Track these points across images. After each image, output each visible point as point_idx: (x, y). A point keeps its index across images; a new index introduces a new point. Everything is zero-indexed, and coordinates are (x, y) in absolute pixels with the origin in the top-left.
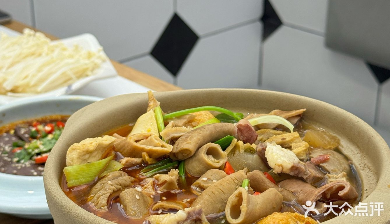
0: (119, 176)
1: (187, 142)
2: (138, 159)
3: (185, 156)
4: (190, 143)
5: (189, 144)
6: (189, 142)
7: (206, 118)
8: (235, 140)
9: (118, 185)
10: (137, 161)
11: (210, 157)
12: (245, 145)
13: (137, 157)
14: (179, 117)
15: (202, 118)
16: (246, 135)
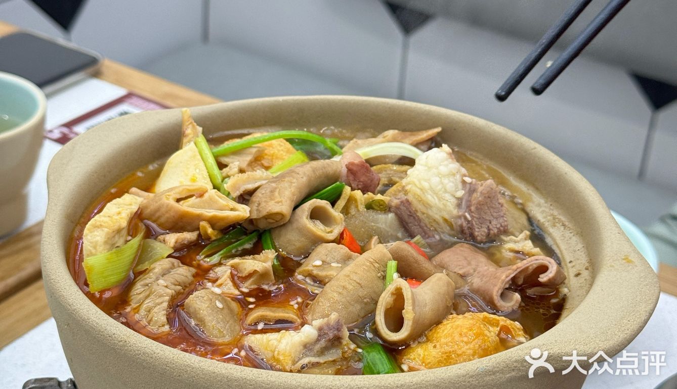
0: (172, 268)
1: (276, 200)
2: (190, 233)
3: (272, 223)
4: (281, 202)
5: (280, 204)
6: (280, 200)
7: (282, 150)
8: (347, 189)
9: (176, 285)
10: (190, 238)
11: (317, 223)
12: (366, 195)
13: (189, 231)
14: (237, 152)
15: (276, 151)
16: (362, 180)
